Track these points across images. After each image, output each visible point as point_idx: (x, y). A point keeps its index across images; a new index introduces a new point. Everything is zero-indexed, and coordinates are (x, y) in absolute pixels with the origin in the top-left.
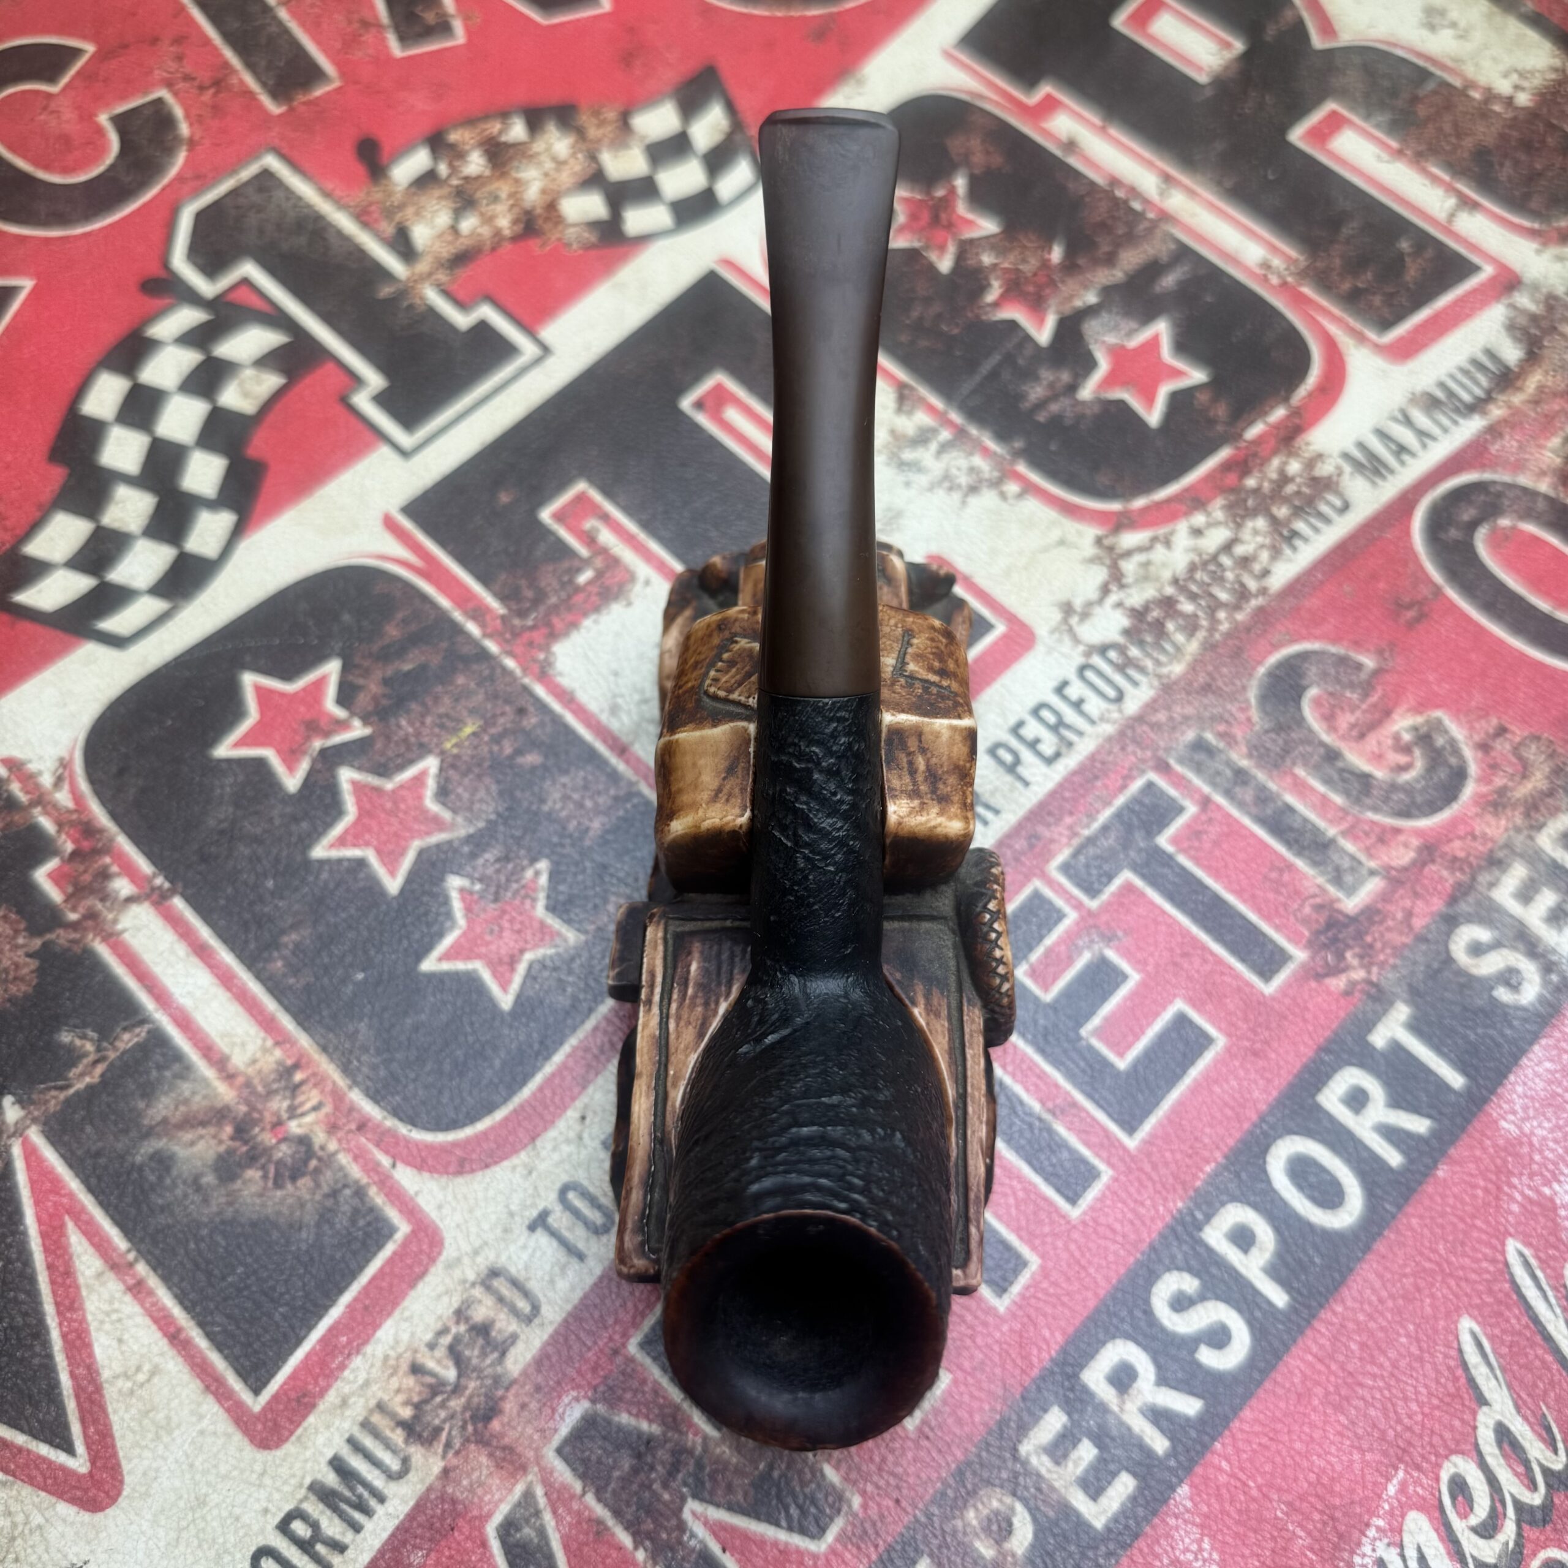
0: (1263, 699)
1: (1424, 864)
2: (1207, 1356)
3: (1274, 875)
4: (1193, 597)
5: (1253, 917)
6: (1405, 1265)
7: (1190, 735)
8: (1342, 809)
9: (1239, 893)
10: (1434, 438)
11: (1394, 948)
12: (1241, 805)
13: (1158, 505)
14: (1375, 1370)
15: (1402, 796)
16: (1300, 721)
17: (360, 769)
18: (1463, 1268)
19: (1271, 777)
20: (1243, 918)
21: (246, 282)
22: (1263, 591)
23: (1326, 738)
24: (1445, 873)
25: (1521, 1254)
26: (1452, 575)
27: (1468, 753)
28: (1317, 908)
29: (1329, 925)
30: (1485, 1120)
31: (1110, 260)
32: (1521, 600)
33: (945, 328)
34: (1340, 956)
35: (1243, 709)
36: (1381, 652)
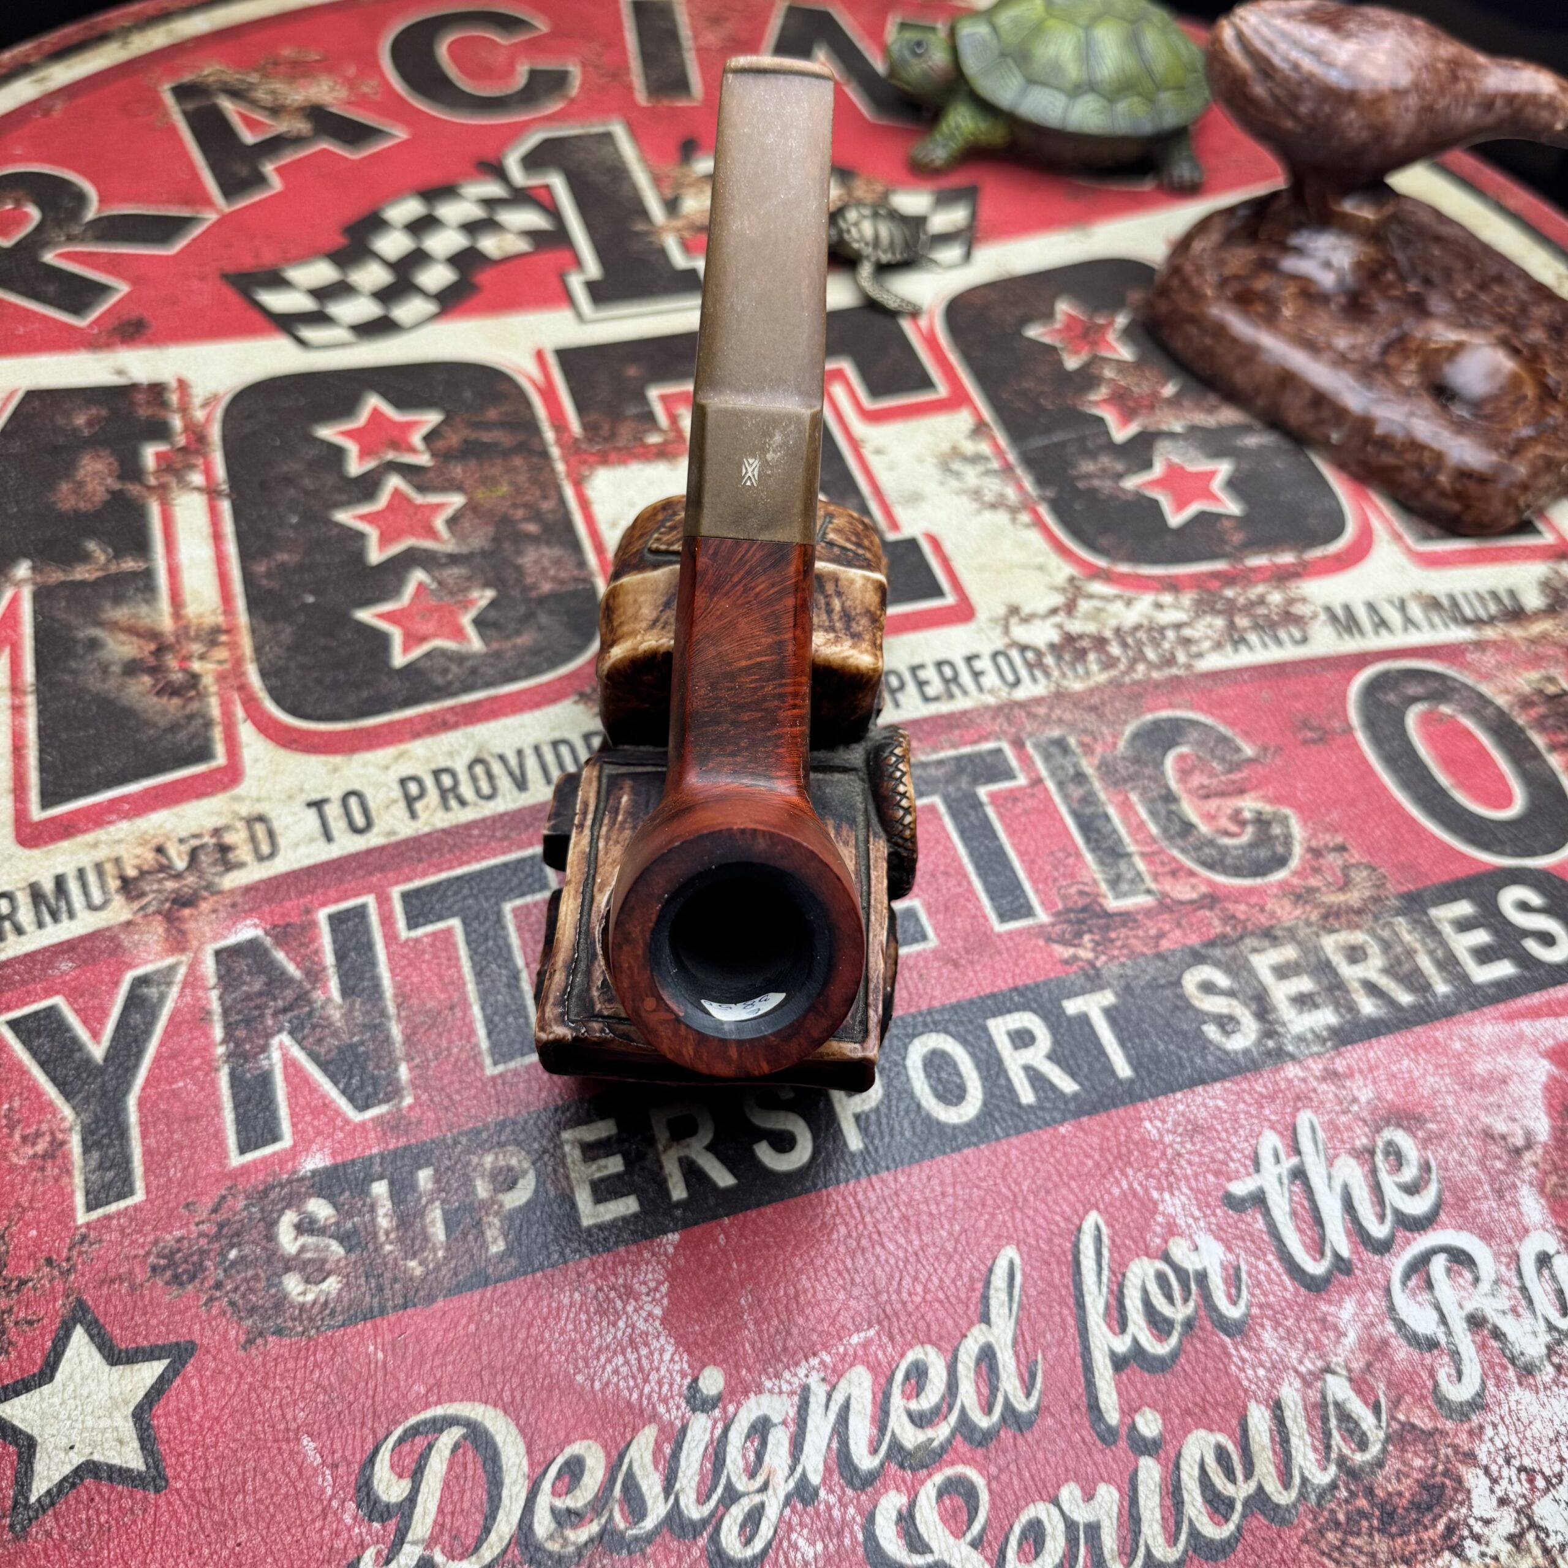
0: (1136, 736)
1: (1202, 908)
2: (765, 1153)
3: (1061, 855)
4: (1125, 645)
5: (1022, 875)
6: (984, 1179)
7: (1056, 733)
8: (1153, 840)
9: (1021, 854)
10: (1418, 628)
11: (1132, 952)
12: (1066, 797)
13: (1139, 577)
14: (902, 1241)
15: (1214, 852)
16: (1159, 764)
17: (410, 482)
18: (1036, 1210)
19: (1106, 789)
21: (547, 188)
22: (1189, 666)
23: (1174, 784)
24: (1216, 922)
25: (1098, 1228)
26: (1370, 724)
27: (1298, 850)
28: (1081, 893)
29: (1084, 909)
30: (1132, 1113)
31: (1211, 410)
32: (1424, 767)
33: (1042, 401)
34: (1079, 935)
35: (1116, 736)
36: (1265, 749)
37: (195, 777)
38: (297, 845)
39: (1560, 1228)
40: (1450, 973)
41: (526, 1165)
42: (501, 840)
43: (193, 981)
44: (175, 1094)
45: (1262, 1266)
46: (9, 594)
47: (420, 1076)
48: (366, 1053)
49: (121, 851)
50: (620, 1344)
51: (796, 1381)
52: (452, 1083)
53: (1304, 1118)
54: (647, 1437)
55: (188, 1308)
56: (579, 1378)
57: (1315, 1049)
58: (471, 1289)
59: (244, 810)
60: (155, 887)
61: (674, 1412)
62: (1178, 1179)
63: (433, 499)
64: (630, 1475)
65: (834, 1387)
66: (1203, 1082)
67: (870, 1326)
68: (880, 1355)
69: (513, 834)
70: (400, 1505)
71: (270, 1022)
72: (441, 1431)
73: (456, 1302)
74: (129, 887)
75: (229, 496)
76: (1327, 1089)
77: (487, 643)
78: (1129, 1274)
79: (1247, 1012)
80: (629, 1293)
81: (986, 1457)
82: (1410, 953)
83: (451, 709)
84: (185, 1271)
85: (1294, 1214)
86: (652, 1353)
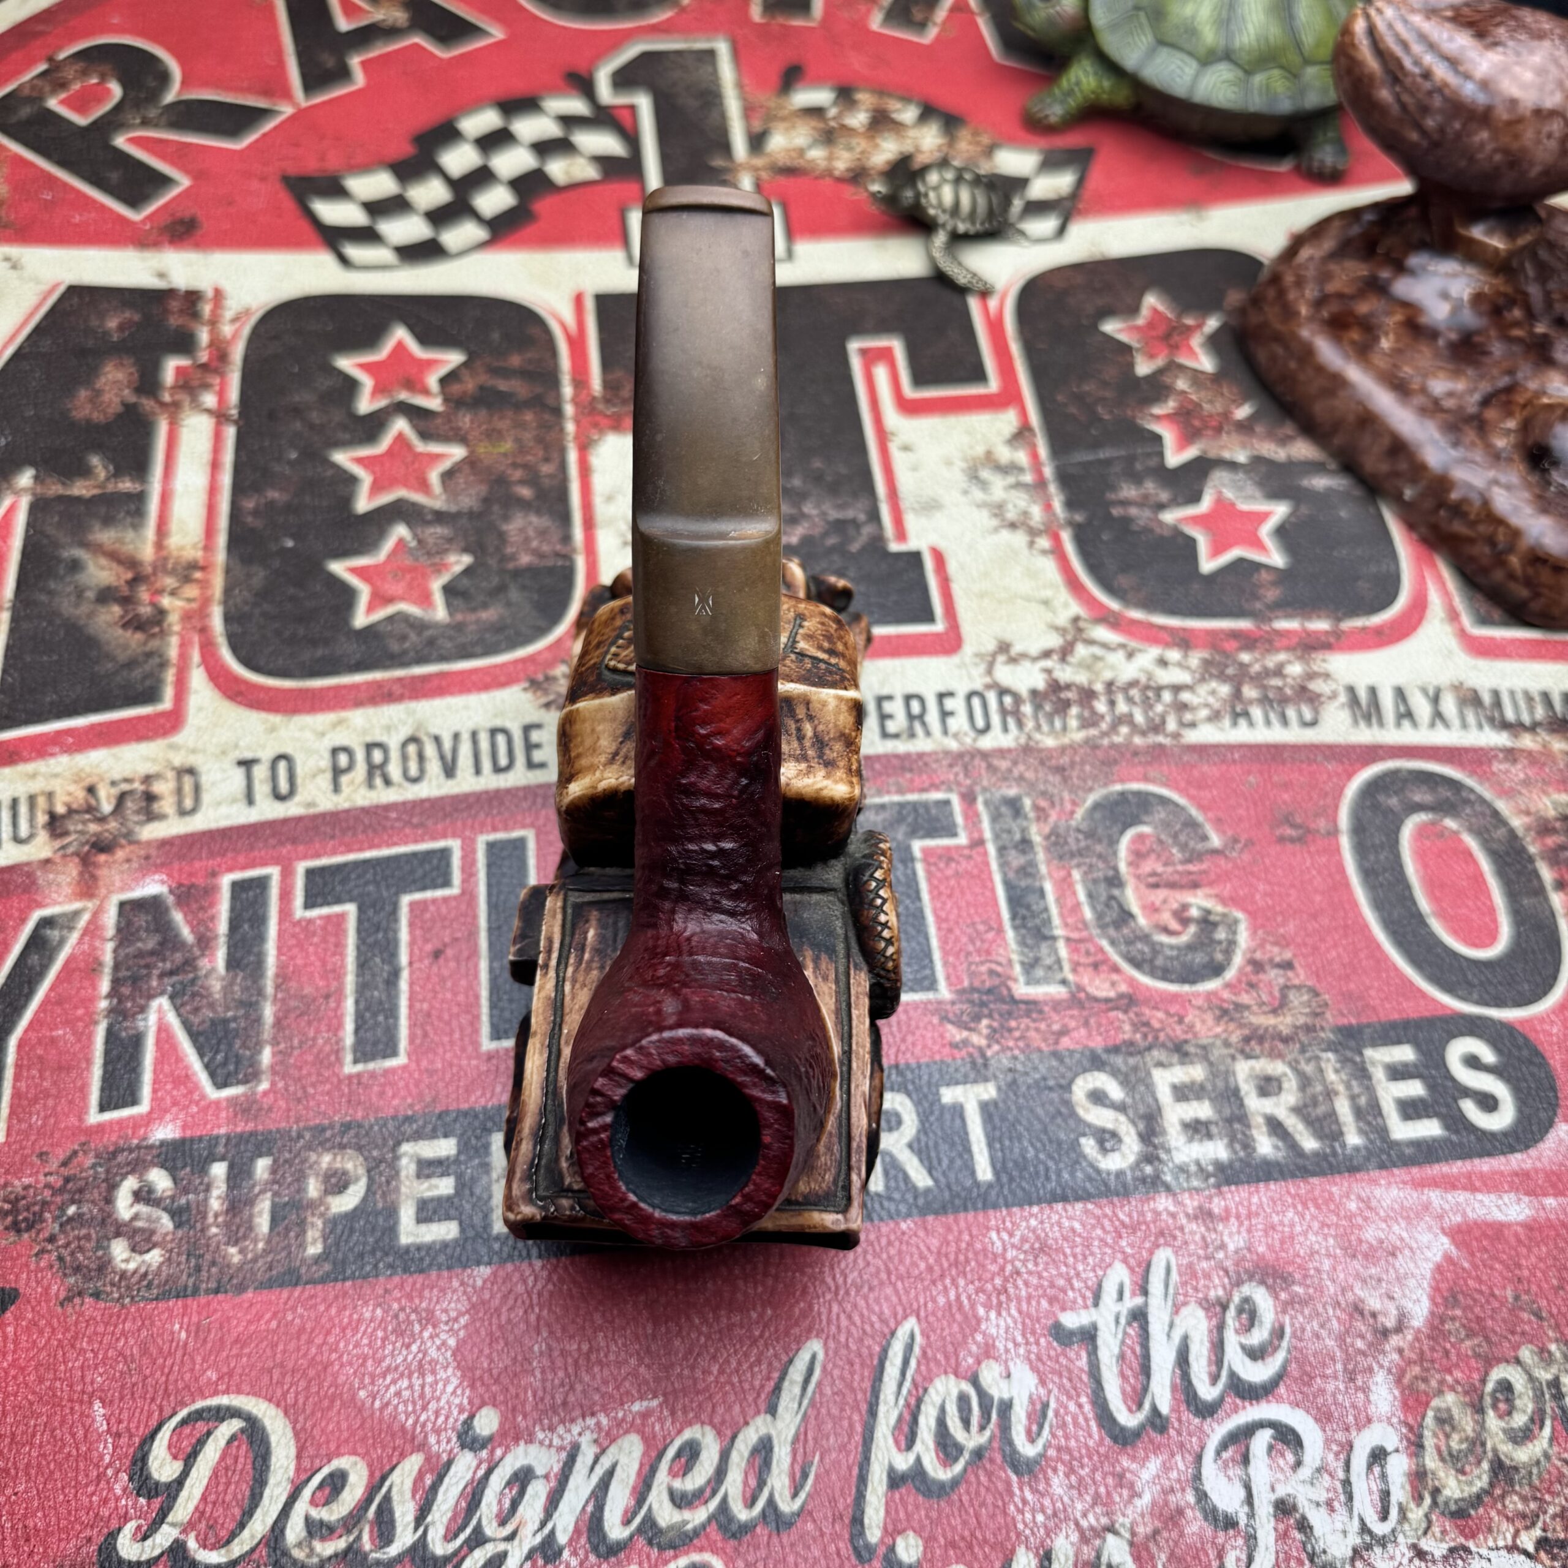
0: (1097, 806)
1: (1117, 1008)
3: (981, 928)
4: (1113, 702)
5: (934, 943)
7: (1012, 792)
8: (1084, 925)
9: (939, 920)
10: (1447, 725)
11: (1029, 1046)
12: (1004, 865)
13: (1151, 626)
15: (1146, 949)
16: (1113, 842)
17: (415, 427)
18: (855, 1306)
19: (1048, 862)
20: (927, 938)
21: (632, 108)
22: (1177, 736)
23: (1123, 867)
24: (1127, 1027)
25: (912, 1336)
26: (1359, 829)
27: (1238, 960)
28: (991, 972)
29: (989, 991)
30: (981, 1218)
31: (1283, 441)
32: (1408, 887)
33: (1100, 409)
34: (977, 1018)
35: (1074, 803)
36: (1236, 841)
37: (140, 718)
38: (219, 804)
39: (1407, 1424)
40: (1369, 1123)
41: (361, 1171)
42: (416, 826)
43: (93, 930)
44: (53, 1041)
45: (1072, 1407)
46: (7, 502)
47: (282, 1062)
48: (236, 1030)
49: (56, 786)
50: (408, 1367)
51: (568, 1438)
52: (309, 1074)
53: (1162, 1256)
54: (413, 1464)
55: (20, 1256)
56: (362, 1394)
57: (1195, 1183)
58: (281, 1285)
59: (178, 760)
60: (80, 827)
61: (443, 1444)
62: (1009, 1299)
63: (435, 448)
64: (387, 1498)
65: (603, 1451)
66: (1064, 1199)
67: (655, 1397)
68: (657, 1427)
69: (430, 823)
70: (168, 1485)
71: (154, 983)
72: (223, 1420)
73: (265, 1295)
74: (55, 824)
75: (236, 422)
76: (1195, 1229)
77: (451, 614)
78: (931, 1390)
79: (1132, 1131)
80: (429, 1319)
81: (736, 1549)
82: (1330, 1094)
83: (400, 680)
84: (26, 1219)
85: (1122, 1357)
86: (436, 1382)
